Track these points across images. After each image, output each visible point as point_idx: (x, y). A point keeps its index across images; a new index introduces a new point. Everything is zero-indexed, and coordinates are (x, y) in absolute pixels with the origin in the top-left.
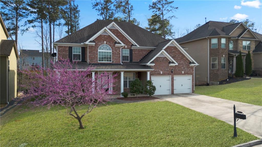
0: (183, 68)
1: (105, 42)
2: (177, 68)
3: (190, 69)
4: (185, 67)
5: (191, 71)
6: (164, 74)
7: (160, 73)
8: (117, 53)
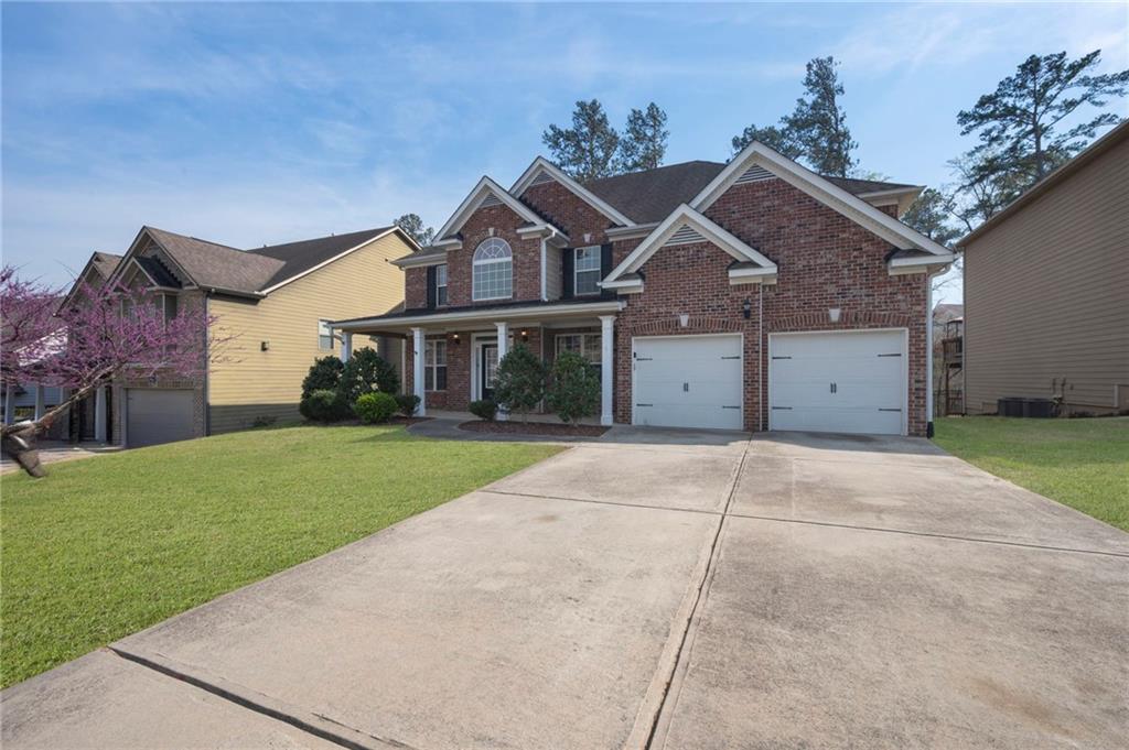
0: (832, 289)
1: (491, 230)
2: (790, 294)
3: (890, 290)
4: (847, 281)
5: (903, 306)
6: (698, 328)
7: (678, 323)
8: (527, 261)
